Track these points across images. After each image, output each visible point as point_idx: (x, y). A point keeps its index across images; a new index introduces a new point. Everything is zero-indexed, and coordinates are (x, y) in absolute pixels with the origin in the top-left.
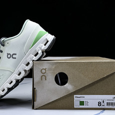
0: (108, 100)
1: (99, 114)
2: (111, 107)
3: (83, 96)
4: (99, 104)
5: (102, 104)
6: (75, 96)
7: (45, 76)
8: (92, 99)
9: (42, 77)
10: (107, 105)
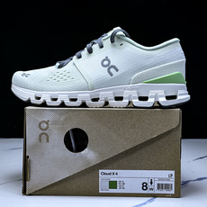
0: (160, 179)
1: (145, 204)
2: (164, 192)
3: (115, 171)
4: (145, 186)
5: (149, 186)
6: (100, 171)
7: (46, 134)
8: (131, 178)
9: (40, 136)
10: (158, 188)
